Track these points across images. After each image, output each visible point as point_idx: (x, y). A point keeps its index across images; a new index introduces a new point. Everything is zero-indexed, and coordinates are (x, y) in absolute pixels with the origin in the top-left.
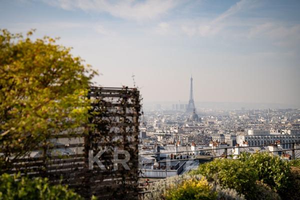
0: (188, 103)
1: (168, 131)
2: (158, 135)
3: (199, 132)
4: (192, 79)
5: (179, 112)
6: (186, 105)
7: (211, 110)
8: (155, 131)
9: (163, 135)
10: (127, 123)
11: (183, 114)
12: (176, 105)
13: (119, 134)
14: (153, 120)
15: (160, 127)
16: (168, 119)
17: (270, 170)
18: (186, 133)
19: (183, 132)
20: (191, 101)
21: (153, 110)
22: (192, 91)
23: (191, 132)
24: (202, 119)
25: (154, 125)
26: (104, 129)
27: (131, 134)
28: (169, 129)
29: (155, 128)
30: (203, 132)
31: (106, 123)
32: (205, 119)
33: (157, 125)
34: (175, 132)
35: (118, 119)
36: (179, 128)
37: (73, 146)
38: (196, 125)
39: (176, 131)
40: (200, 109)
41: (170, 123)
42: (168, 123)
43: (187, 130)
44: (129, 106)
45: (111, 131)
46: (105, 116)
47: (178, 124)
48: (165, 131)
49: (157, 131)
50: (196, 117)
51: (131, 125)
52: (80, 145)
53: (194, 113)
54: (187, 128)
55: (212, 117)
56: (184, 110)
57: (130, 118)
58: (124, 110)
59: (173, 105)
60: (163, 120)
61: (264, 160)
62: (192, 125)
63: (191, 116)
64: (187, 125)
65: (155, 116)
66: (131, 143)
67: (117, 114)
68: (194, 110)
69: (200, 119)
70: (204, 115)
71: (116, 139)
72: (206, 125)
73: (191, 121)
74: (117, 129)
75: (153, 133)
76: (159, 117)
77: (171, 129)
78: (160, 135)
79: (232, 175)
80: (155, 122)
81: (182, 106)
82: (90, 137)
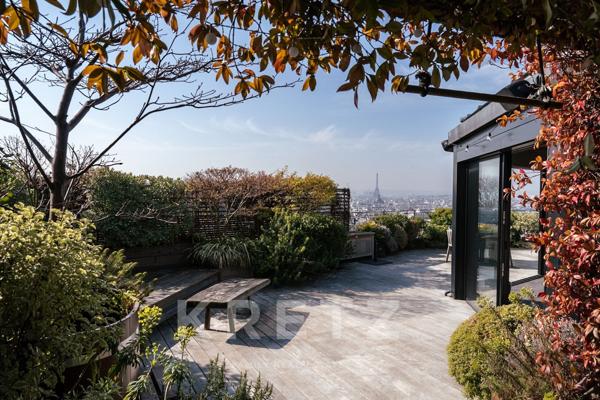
0: (374, 191)
7: (389, 195)
10: (345, 201)
13: (343, 205)
20: (377, 189)
24: (385, 202)
27: (347, 205)
31: (339, 201)
35: (342, 200)
36: (368, 208)
40: (383, 195)
44: (346, 195)
45: (341, 203)
46: (338, 198)
50: (380, 201)
51: (347, 202)
52: (330, 209)
53: (379, 197)
58: (344, 196)
60: (358, 203)
63: (377, 199)
66: (347, 208)
67: (342, 198)
70: (386, 199)
71: (342, 207)
82: (333, 206)
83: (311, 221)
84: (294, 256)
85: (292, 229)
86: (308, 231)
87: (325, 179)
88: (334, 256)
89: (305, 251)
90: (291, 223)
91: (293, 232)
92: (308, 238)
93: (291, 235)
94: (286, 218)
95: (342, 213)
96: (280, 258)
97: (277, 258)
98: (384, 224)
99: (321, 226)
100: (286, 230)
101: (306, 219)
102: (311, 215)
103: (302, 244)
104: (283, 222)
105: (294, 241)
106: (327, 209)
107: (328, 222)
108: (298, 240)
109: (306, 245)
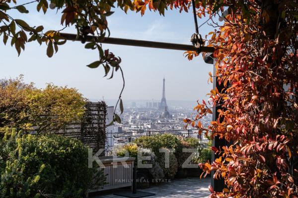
0: (160, 102)
1: (142, 127)
2: (133, 130)
3: (169, 127)
4: (164, 80)
5: (152, 109)
6: (159, 103)
7: (181, 108)
8: (130, 127)
9: (137, 130)
10: (100, 118)
11: (156, 111)
12: (150, 103)
13: (96, 124)
14: (128, 116)
15: (134, 123)
16: (142, 115)
17: (170, 142)
18: (158, 128)
19: (156, 128)
20: (164, 99)
21: (129, 108)
22: (164, 90)
23: (162, 127)
24: (173, 116)
25: (130, 121)
26: (89, 121)
27: (102, 123)
28: (143, 125)
29: (130, 123)
30: (173, 128)
31: (91, 118)
32: (176, 116)
33: (132, 121)
34: (148, 128)
35: (96, 117)
36: (152, 124)
37: (76, 128)
38: (168, 121)
39: (149, 126)
40: (171, 107)
41: (144, 119)
42: (142, 119)
43: (159, 126)
44: (101, 111)
45: (93, 122)
46: (90, 115)
47: (151, 120)
48: (139, 127)
49: (132, 126)
51: (102, 119)
52: (79, 128)
53: (166, 110)
54: (159, 124)
55: (182, 114)
56: (157, 108)
57: (101, 116)
58: (99, 112)
59: (147, 103)
60: (138, 117)
61: (168, 137)
62: (164, 121)
63: (163, 113)
64: (159, 121)
65: (130, 113)
66: (102, 128)
67: (95, 114)
68: (166, 108)
69: (171, 116)
70: (175, 112)
71: (95, 125)
72: (177, 122)
73: (163, 118)
74: (96, 121)
75: (128, 128)
76: (134, 114)
77: (145, 124)
78: (135, 130)
79: (149, 143)
80: (130, 118)
81: (155, 104)
82: (83, 125)
83: (50, 145)
84: (25, 188)
85: (24, 154)
86: (44, 157)
87: (71, 91)
88: (77, 187)
89: (40, 181)
90: (24, 147)
91: (26, 158)
92: (43, 166)
93: (23, 161)
94: (18, 140)
95: (96, 133)
96: (8, 190)
97: (4, 190)
98: (148, 147)
99: (62, 150)
100: (17, 155)
101: (43, 142)
102: (50, 136)
103: (35, 172)
104: (13, 146)
105: (26, 169)
106: (75, 129)
107: (71, 146)
108: (32, 167)
109: (40, 175)
